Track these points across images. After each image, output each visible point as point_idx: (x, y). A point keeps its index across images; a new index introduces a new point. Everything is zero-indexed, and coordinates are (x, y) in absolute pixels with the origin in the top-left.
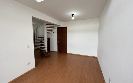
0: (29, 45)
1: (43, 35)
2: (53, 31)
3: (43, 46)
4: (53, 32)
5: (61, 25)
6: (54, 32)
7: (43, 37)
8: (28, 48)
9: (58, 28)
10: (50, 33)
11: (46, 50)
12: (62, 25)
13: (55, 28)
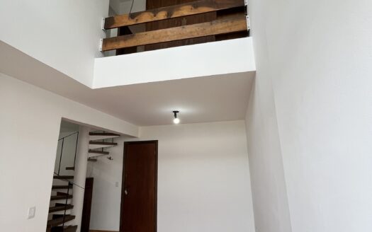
0: (35, 208)
1: (73, 168)
2: (107, 153)
3: (68, 212)
4: (109, 156)
5: (139, 136)
6: (110, 158)
7: (72, 177)
8: (30, 218)
9: (127, 145)
10: (95, 160)
11: (76, 227)
12: (142, 135)
13: (116, 144)
